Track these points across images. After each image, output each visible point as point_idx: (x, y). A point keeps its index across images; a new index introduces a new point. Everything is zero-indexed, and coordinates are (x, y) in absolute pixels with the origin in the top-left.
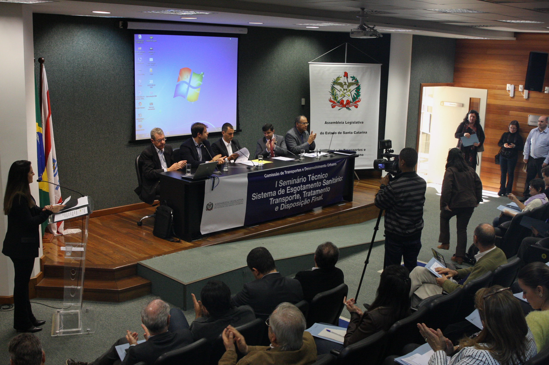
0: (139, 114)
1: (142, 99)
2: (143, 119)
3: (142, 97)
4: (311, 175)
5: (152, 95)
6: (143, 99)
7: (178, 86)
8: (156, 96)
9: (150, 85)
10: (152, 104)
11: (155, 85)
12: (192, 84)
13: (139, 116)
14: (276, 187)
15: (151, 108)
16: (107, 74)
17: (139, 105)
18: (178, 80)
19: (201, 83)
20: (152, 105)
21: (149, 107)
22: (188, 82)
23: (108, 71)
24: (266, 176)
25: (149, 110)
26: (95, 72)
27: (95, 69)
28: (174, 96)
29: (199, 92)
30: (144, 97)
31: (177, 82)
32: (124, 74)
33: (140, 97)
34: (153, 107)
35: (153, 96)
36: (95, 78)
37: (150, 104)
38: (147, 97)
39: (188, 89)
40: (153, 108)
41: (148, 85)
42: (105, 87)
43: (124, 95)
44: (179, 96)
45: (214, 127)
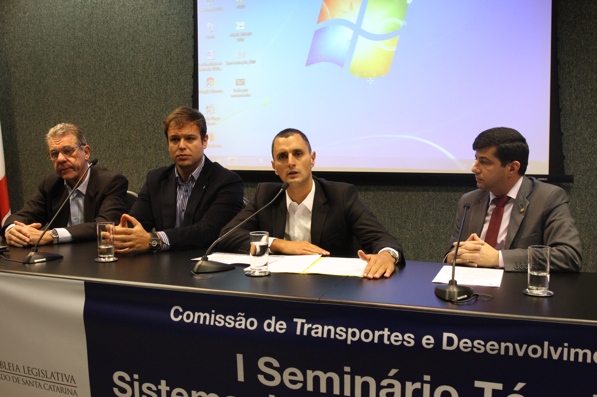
0: (207, 108)
1: (214, 69)
2: (219, 119)
3: (215, 64)
4: (499, 386)
5: (242, 60)
6: (218, 69)
7: (318, 34)
8: (253, 62)
9: (237, 35)
10: (241, 82)
11: (250, 34)
12: (366, 26)
13: (208, 111)
14: (241, 377)
15: (241, 93)
16: (140, 16)
17: (208, 84)
18: (322, 17)
19: (401, 23)
20: (243, 84)
21: (235, 90)
22: (354, 21)
23: (142, 8)
24: (177, 314)
25: (235, 96)
26: (115, 13)
27: (117, 6)
28: (308, 61)
29: (394, 49)
30: (220, 64)
31: (318, 22)
32: (179, 13)
33: (211, 64)
34: (247, 90)
35: (246, 63)
36: (115, 27)
37: (237, 82)
38: (229, 64)
39: (354, 42)
40: (245, 93)
41: (232, 35)
42: (137, 45)
43: (179, 61)
44: (325, 60)
45: (452, 157)
